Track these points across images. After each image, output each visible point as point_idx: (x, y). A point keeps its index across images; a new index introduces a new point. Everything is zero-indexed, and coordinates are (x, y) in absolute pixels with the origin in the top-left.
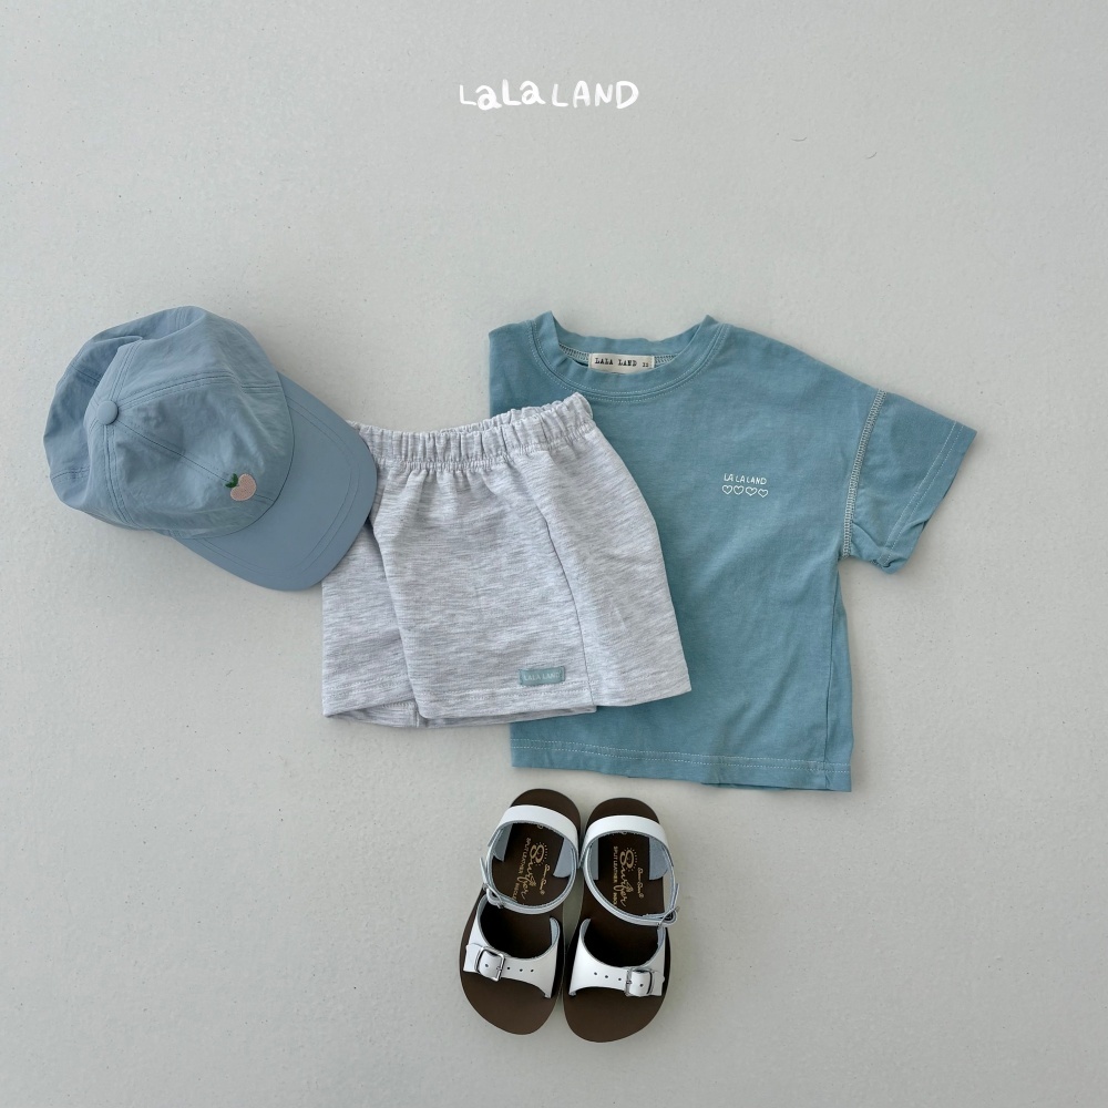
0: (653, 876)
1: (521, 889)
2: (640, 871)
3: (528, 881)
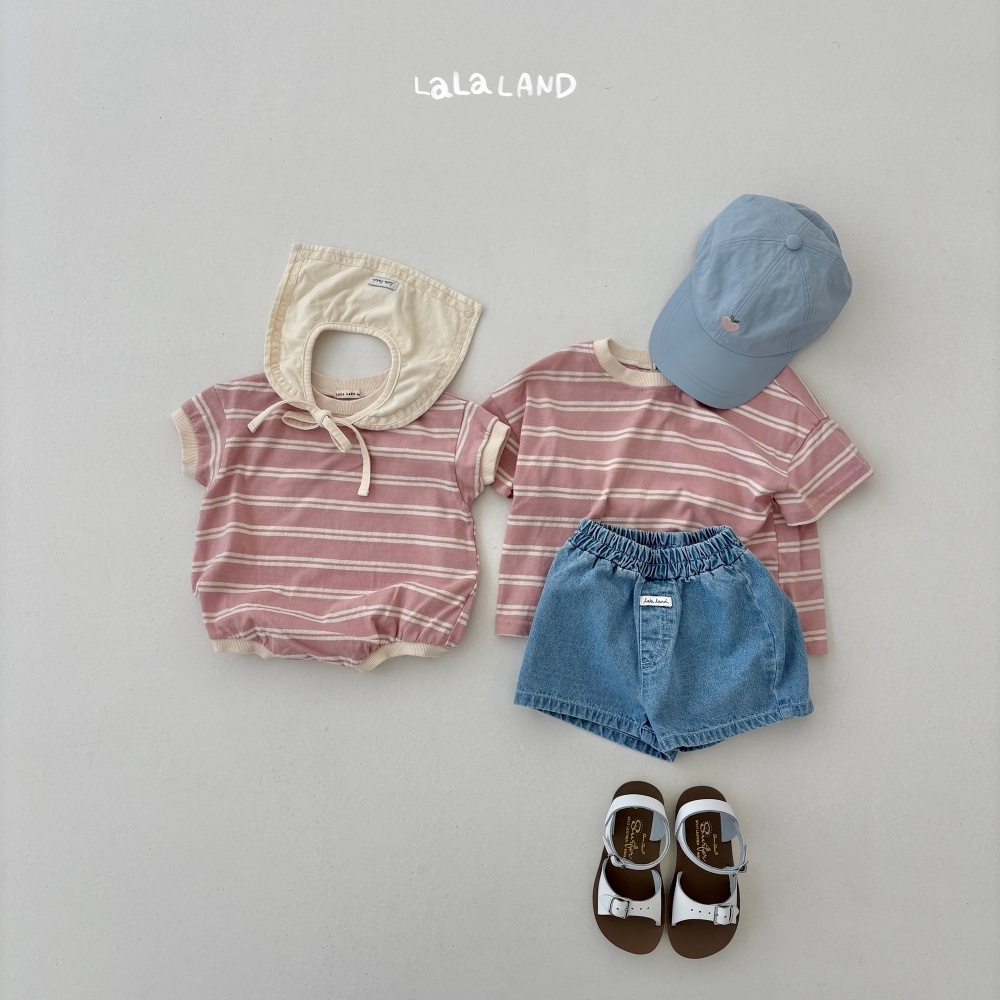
0: (724, 840)
1: (628, 852)
2: (715, 836)
3: (632, 846)
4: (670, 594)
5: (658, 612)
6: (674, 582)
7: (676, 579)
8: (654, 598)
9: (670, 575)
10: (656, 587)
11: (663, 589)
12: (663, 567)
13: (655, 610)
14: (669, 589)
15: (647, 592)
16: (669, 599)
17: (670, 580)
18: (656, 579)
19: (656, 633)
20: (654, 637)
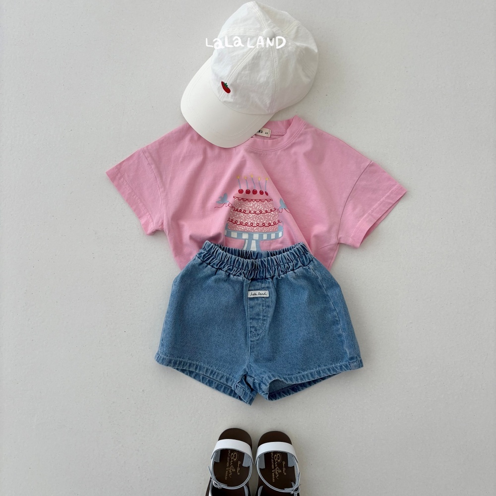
1: (229, 473)
3: (231, 469)
4: (268, 288)
5: (259, 302)
6: (270, 280)
7: (272, 278)
8: (257, 292)
9: (268, 276)
10: (258, 284)
11: (263, 285)
12: (263, 271)
13: (258, 300)
14: (267, 285)
15: (253, 288)
16: (267, 292)
17: (267, 279)
18: (259, 279)
19: (258, 315)
20: (257, 317)
